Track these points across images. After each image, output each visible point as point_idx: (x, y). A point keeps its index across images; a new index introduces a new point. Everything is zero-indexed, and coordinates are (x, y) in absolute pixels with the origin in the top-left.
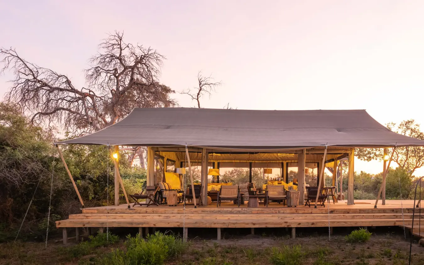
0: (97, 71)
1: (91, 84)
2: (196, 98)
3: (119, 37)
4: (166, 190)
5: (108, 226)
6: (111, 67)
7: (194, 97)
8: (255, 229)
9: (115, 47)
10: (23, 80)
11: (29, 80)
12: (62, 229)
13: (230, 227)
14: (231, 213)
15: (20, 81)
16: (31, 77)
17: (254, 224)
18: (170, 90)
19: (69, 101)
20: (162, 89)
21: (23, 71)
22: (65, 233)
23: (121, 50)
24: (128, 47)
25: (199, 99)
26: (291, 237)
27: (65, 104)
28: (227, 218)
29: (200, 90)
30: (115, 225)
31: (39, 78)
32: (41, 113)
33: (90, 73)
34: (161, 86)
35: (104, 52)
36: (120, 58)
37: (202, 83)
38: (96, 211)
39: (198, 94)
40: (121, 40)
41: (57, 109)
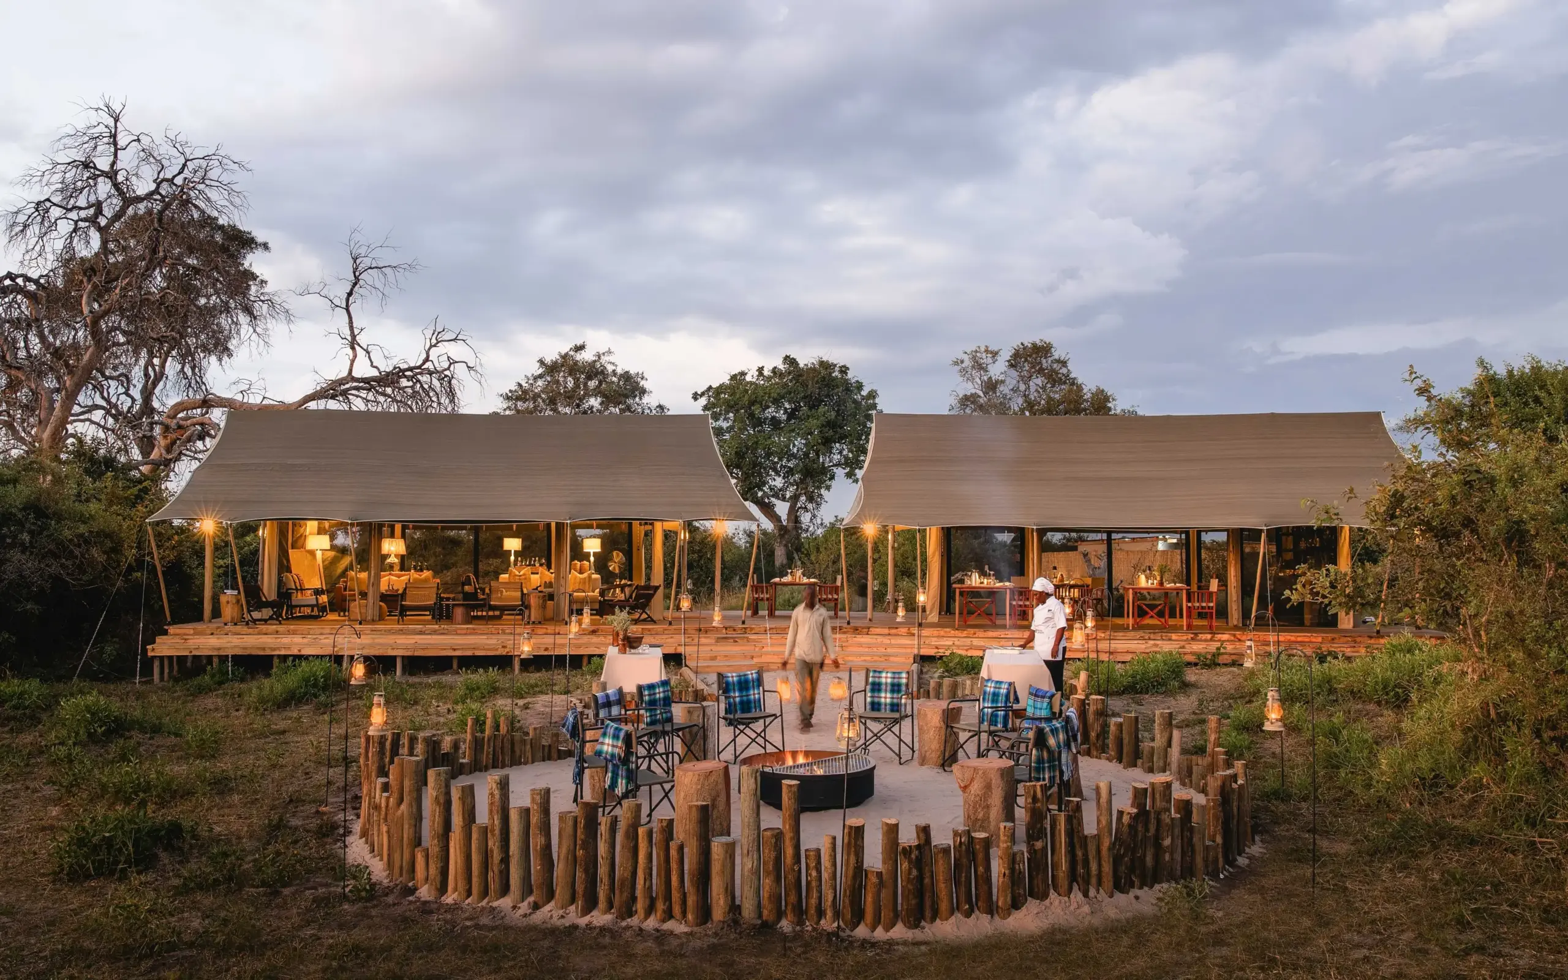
1: (27, 257)
2: (344, 305)
3: (111, 112)
4: (297, 589)
5: (230, 653)
7: (337, 302)
8: (460, 658)
9: (99, 142)
12: (153, 658)
13: (416, 654)
14: (421, 633)
17: (455, 650)
22: (157, 666)
23: (117, 150)
24: (138, 140)
25: (350, 309)
26: (513, 670)
28: (413, 641)
29: (355, 284)
30: (240, 652)
33: (21, 218)
36: (111, 175)
38: (192, 632)
39: (350, 294)
40: (116, 120)
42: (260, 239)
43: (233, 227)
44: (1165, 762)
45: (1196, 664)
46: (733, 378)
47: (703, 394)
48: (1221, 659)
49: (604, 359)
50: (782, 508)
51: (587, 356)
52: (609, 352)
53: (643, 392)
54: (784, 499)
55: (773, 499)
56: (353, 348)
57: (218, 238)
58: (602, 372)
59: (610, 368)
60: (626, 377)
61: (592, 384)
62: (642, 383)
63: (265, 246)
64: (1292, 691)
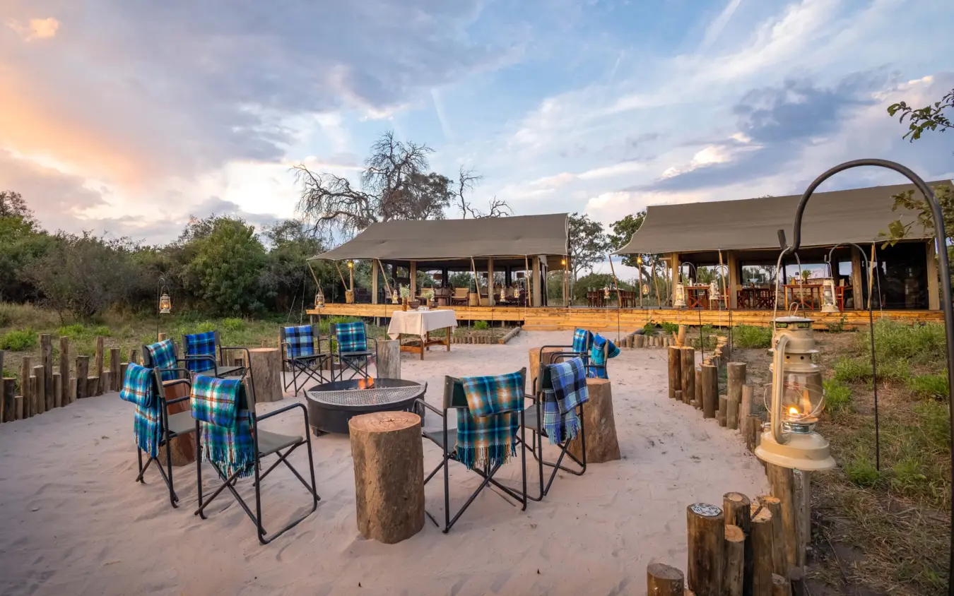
0: (370, 174)
1: (365, 187)
3: (389, 135)
6: (383, 166)
9: (386, 146)
10: (309, 190)
11: (314, 190)
12: (309, 315)
15: (306, 192)
16: (315, 187)
18: (448, 180)
19: (348, 203)
20: (440, 180)
21: (309, 182)
22: (311, 317)
23: (392, 148)
24: (398, 145)
27: (343, 208)
29: (462, 186)
31: (321, 187)
32: (324, 218)
33: (364, 175)
34: (438, 177)
35: (376, 152)
36: (391, 157)
37: (465, 177)
39: (461, 190)
40: (391, 138)
41: (337, 213)
42: (450, 179)
43: (441, 176)
44: (737, 418)
45: (827, 331)
46: (627, 218)
47: (614, 225)
48: (844, 328)
49: (585, 218)
50: (649, 269)
51: (578, 217)
52: (587, 215)
53: (601, 230)
54: (648, 265)
55: (644, 266)
56: (464, 210)
57: (437, 181)
58: (585, 223)
59: (587, 221)
60: (594, 224)
61: (582, 228)
62: (601, 227)
63: (452, 182)
64: (896, 347)
